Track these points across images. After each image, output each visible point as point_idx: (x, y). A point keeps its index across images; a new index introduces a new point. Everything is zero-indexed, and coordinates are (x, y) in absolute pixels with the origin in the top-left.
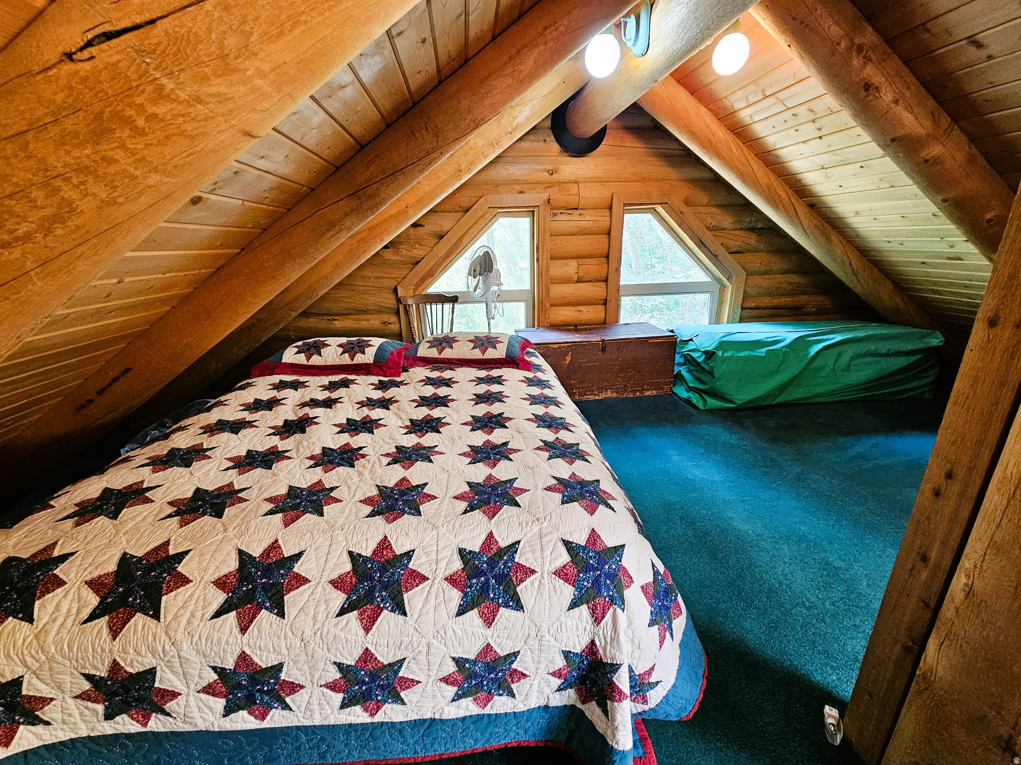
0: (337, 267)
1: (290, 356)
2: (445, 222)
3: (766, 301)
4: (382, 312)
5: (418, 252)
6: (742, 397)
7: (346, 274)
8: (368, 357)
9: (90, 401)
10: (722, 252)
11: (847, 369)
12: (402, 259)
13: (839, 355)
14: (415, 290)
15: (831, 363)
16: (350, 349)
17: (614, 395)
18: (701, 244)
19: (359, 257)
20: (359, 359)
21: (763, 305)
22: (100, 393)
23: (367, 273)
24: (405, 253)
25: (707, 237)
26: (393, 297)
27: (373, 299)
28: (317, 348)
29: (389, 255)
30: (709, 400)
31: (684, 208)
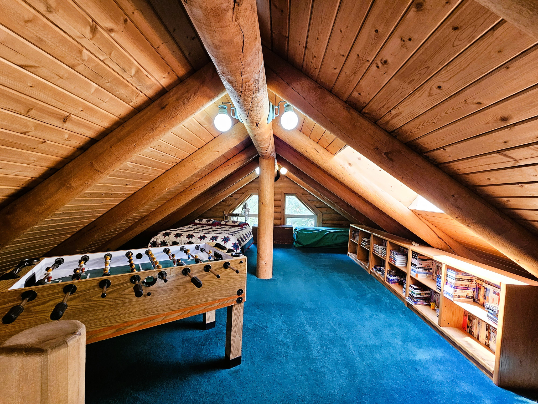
0: (210, 205)
1: (196, 221)
2: (238, 196)
3: (330, 222)
4: (220, 218)
5: (230, 203)
6: (305, 244)
7: (211, 207)
8: (211, 222)
9: (163, 225)
10: (314, 207)
11: (336, 239)
12: (226, 204)
13: (334, 235)
14: (229, 212)
15: (331, 237)
16: (208, 221)
17: (276, 243)
18: (308, 204)
19: (215, 203)
20: (209, 223)
21: (329, 223)
22: (165, 223)
23: (218, 207)
24: (228, 203)
25: (309, 203)
26: (223, 214)
27: (218, 214)
28: (201, 220)
29: (223, 203)
30: (298, 244)
31: (301, 195)
